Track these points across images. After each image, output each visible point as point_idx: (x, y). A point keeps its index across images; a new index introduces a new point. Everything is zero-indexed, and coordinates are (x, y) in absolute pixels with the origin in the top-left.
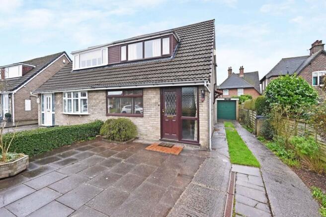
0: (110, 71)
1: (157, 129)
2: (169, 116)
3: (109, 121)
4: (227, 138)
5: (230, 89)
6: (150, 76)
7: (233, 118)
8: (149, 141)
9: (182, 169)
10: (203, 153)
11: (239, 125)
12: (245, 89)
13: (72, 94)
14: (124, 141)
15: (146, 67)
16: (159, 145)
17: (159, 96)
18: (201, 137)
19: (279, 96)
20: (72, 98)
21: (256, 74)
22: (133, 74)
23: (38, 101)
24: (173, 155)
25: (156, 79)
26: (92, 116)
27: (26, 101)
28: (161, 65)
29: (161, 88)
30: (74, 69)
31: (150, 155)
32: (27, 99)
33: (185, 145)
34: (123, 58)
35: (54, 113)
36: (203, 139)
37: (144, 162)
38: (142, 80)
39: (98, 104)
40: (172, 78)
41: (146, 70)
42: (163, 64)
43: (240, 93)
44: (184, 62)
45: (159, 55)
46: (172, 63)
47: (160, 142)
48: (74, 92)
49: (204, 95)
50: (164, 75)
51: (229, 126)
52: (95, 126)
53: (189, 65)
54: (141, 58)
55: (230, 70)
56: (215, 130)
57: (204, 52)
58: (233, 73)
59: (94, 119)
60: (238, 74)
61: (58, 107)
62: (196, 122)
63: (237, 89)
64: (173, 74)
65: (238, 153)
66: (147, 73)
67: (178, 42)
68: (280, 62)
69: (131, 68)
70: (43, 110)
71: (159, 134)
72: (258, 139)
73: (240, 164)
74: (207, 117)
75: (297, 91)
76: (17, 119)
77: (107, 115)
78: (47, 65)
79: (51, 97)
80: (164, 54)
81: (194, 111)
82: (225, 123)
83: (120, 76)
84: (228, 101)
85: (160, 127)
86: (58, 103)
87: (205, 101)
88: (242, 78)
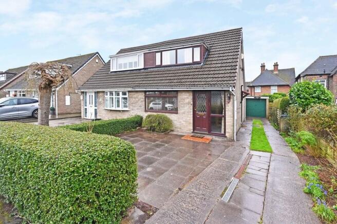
0: (146, 74)
1: (190, 123)
2: (200, 113)
3: (149, 116)
4: (252, 133)
5: (262, 86)
6: (183, 80)
7: (262, 116)
8: (183, 133)
9: (211, 151)
10: (229, 143)
11: (268, 122)
12: (279, 86)
13: (114, 93)
14: (162, 132)
15: (179, 71)
16: (192, 136)
17: (191, 97)
18: (227, 131)
19: (299, 99)
20: (114, 97)
21: (293, 70)
22: (168, 78)
23: (82, 98)
24: (204, 143)
25: (189, 83)
26: (132, 112)
27: (66, 96)
28: (192, 70)
29: (194, 92)
30: (111, 70)
31: (185, 143)
32: (67, 95)
33: (214, 137)
34: (158, 63)
35: (96, 108)
36: (228, 132)
37: (182, 146)
38: (177, 84)
39: (137, 102)
40: (202, 83)
41: (180, 74)
42: (194, 70)
43: (274, 90)
44: (213, 69)
45: (191, 61)
46: (202, 70)
47: (192, 134)
48: (115, 92)
49: (229, 98)
50: (195, 80)
51: (257, 123)
52: (136, 120)
53: (218, 72)
54: (174, 63)
55: (263, 66)
56: (242, 126)
57: (231, 61)
58: (266, 69)
59: (134, 115)
60: (272, 71)
61: (100, 104)
62: (223, 118)
63: (270, 86)
64: (203, 80)
65: (258, 144)
66: (181, 77)
67: (207, 50)
68: (317, 60)
69: (165, 72)
70: (86, 106)
71: (192, 128)
72: (280, 135)
73: (257, 150)
74: (232, 115)
75: (314, 95)
76: (60, 112)
77: (146, 111)
78: (83, 65)
79: (93, 94)
80: (195, 60)
81: (221, 110)
82: (254, 120)
83: (156, 79)
84: (258, 99)
85: (192, 122)
86: (101, 100)
87: (231, 103)
88: (276, 74)
